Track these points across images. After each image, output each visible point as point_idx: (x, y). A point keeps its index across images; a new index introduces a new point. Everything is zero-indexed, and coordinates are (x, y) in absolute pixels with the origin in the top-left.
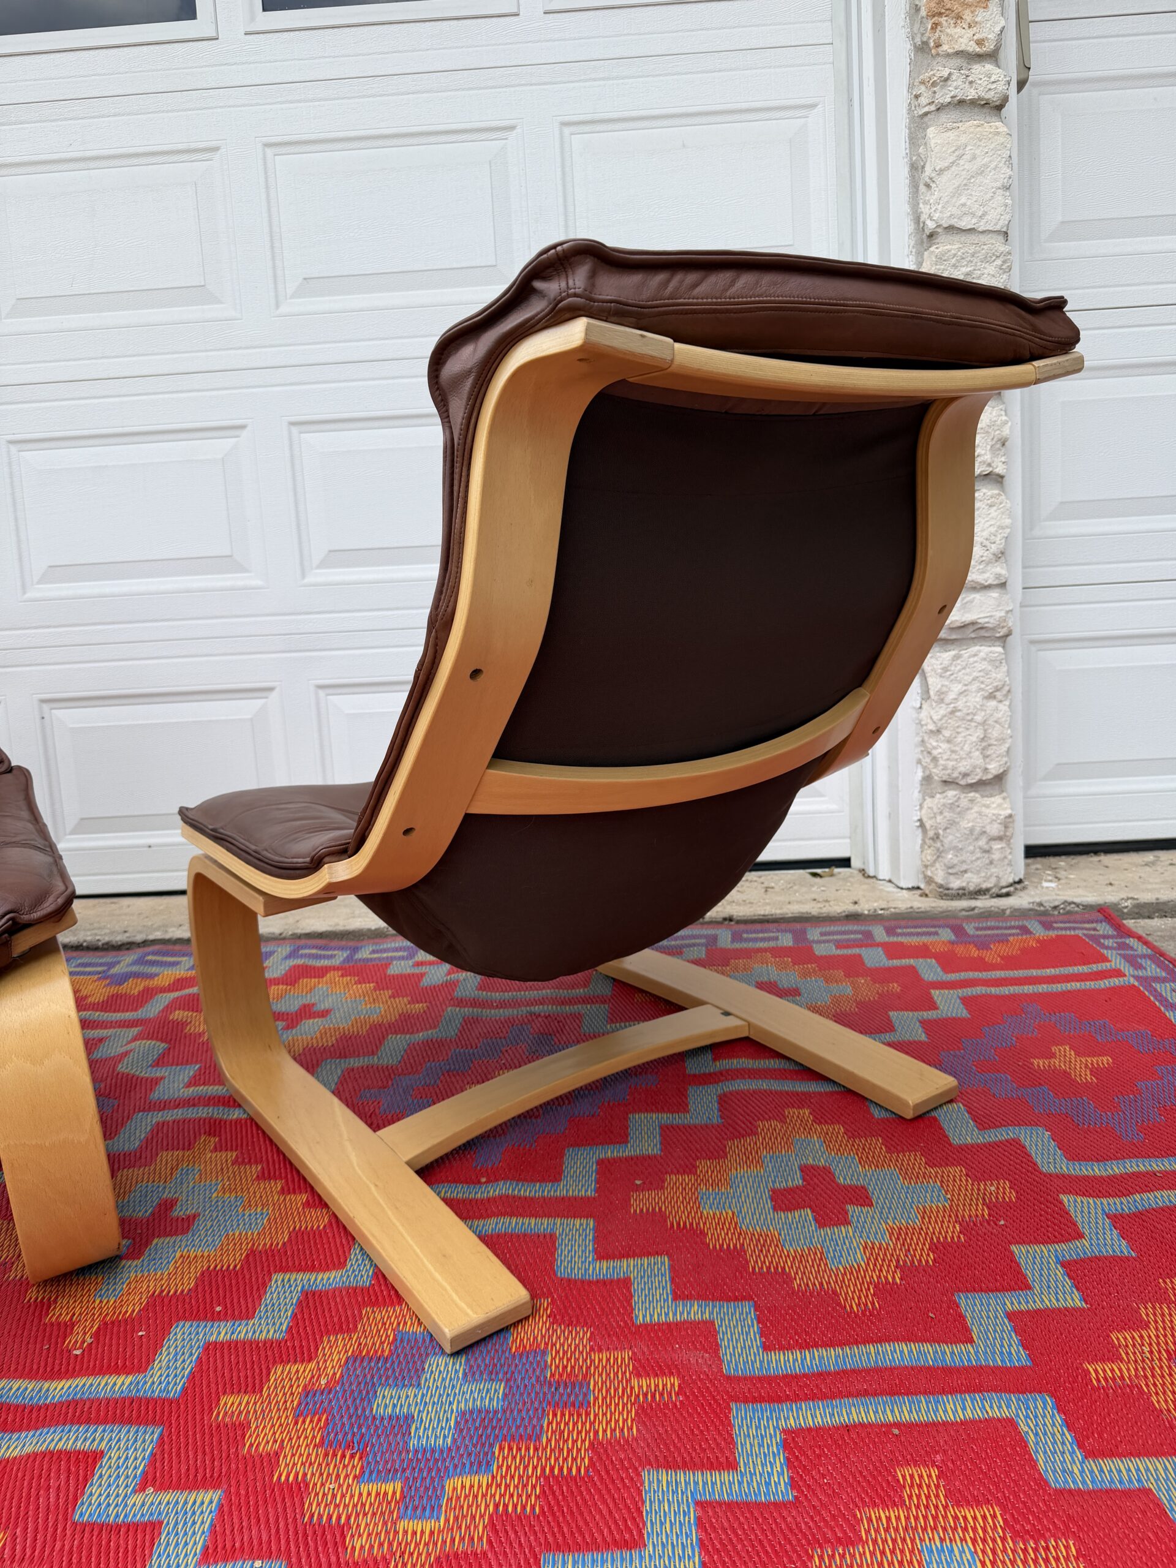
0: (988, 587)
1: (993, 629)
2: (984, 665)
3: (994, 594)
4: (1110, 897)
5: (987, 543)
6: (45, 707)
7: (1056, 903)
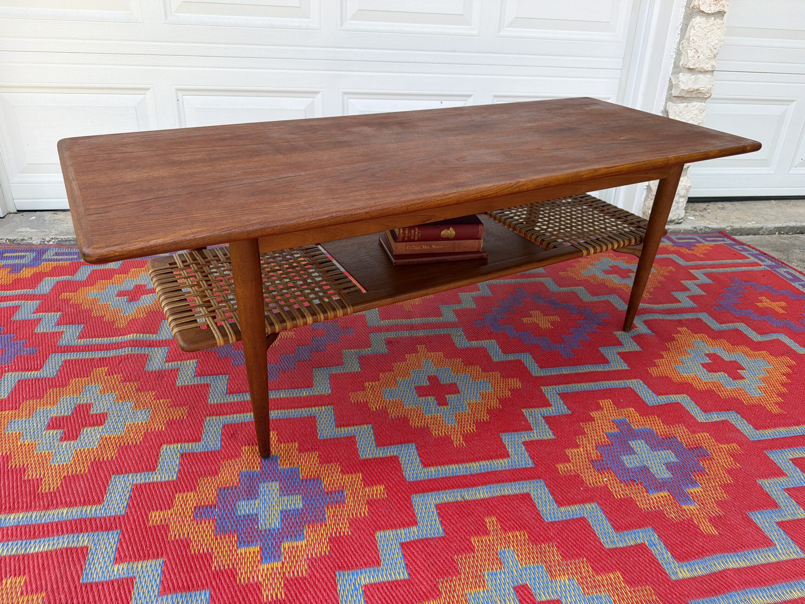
0: (706, 72)
1: (704, 94)
2: (696, 112)
3: (709, 76)
4: (722, 225)
5: (712, 49)
6: (180, 94)
7: (702, 228)
